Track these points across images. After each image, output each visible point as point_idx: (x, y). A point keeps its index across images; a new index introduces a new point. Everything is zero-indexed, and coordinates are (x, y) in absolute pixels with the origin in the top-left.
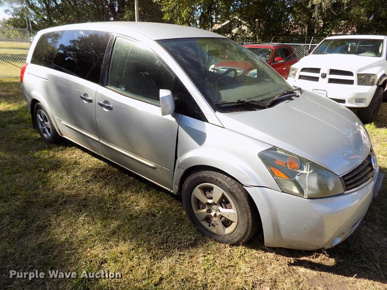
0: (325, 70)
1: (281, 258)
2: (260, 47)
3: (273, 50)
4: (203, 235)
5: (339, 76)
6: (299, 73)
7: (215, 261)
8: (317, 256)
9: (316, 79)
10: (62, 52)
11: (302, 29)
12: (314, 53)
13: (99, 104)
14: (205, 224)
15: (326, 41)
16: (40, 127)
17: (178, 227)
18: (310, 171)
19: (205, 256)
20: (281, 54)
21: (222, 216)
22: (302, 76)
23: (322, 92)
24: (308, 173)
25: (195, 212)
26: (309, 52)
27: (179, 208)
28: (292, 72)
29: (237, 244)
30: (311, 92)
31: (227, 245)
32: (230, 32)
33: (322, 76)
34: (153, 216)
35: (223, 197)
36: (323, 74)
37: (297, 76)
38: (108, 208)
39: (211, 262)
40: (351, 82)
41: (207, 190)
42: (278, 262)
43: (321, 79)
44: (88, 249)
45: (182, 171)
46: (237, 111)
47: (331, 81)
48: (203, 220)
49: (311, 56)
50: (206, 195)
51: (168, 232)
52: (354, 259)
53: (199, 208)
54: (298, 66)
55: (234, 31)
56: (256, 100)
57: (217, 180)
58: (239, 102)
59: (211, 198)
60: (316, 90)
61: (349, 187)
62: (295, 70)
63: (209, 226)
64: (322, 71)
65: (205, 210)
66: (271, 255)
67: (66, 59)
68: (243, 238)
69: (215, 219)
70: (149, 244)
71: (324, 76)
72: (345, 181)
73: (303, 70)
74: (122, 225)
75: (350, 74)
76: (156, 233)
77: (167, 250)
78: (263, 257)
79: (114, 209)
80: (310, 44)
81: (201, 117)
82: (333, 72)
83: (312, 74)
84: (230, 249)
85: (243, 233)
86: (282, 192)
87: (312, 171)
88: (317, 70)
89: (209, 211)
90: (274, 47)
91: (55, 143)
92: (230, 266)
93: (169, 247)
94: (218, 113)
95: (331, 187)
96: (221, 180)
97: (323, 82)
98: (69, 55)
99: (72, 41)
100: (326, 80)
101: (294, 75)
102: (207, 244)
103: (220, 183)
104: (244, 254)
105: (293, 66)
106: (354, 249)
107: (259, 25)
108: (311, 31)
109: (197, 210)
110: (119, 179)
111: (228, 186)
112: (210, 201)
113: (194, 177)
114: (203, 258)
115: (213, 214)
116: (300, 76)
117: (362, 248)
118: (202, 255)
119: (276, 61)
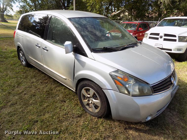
0: (162, 34)
1: (122, 125)
2: (132, 23)
3: (138, 24)
4: (86, 112)
5: (169, 37)
6: (149, 36)
7: (88, 125)
8: (140, 126)
9: (157, 39)
10: (34, 24)
11: (155, 14)
12: (158, 26)
13: (43, 48)
14: (87, 107)
15: (164, 20)
16: (21, 59)
17: (74, 107)
18: (134, 82)
19: (84, 122)
20: (142, 27)
21: (94, 104)
22: (151, 37)
23: (160, 45)
24: (133, 83)
25: (83, 101)
26: (156, 26)
27: (77, 99)
28: (145, 35)
29: (100, 117)
30: (154, 46)
31: (96, 118)
32: (119, 16)
33: (160, 37)
34: (64, 102)
35: (94, 94)
36: (161, 36)
37: (148, 37)
38: (44, 97)
39: (86, 125)
40: (175, 40)
41: (87, 90)
42: (119, 128)
43: (159, 39)
44: (31, 116)
45: (77, 81)
46: (103, 52)
47: (165, 40)
48: (86, 105)
49: (156, 27)
50: (87, 93)
51: (69, 110)
52: (159, 128)
53: (84, 99)
54: (149, 32)
55: (121, 15)
56: (114, 47)
57: (91, 86)
58: (104, 48)
59: (89, 95)
60: (157, 44)
61: (155, 92)
62: (147, 34)
63: (89, 108)
64: (160, 35)
65: (87, 100)
66: (117, 123)
67: (36, 28)
68: (103, 114)
69: (91, 105)
70: (59, 115)
71: (161, 37)
72: (154, 88)
73: (151, 34)
74: (48, 106)
75: (175, 36)
76: (64, 110)
77: (67, 118)
78: (113, 125)
79: (47, 98)
80: (158, 22)
81: (85, 55)
82: (166, 35)
83: (155, 36)
84: (97, 119)
85: (103, 112)
86: (120, 92)
87: (135, 82)
88: (158, 34)
89: (89, 101)
90: (139, 23)
91: (27, 67)
92: (95, 128)
93: (68, 117)
94: (93, 53)
95: (146, 91)
96: (93, 86)
97: (161, 40)
98: (38, 26)
99: (40, 19)
100: (162, 39)
101: (147, 37)
102: (86, 117)
103: (93, 87)
104: (104, 122)
105: (146, 32)
106: (160, 123)
107: (134, 12)
108: (160, 15)
109: (84, 100)
110: (53, 84)
111: (96, 89)
112: (89, 96)
113: (82, 84)
114: (83, 123)
115: (90, 102)
116: (149, 37)
117: (164, 123)
118: (82, 122)
119: (139, 30)
